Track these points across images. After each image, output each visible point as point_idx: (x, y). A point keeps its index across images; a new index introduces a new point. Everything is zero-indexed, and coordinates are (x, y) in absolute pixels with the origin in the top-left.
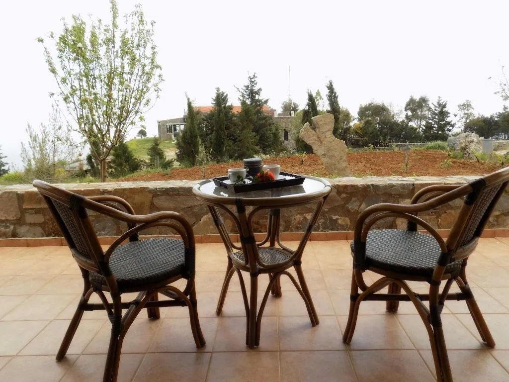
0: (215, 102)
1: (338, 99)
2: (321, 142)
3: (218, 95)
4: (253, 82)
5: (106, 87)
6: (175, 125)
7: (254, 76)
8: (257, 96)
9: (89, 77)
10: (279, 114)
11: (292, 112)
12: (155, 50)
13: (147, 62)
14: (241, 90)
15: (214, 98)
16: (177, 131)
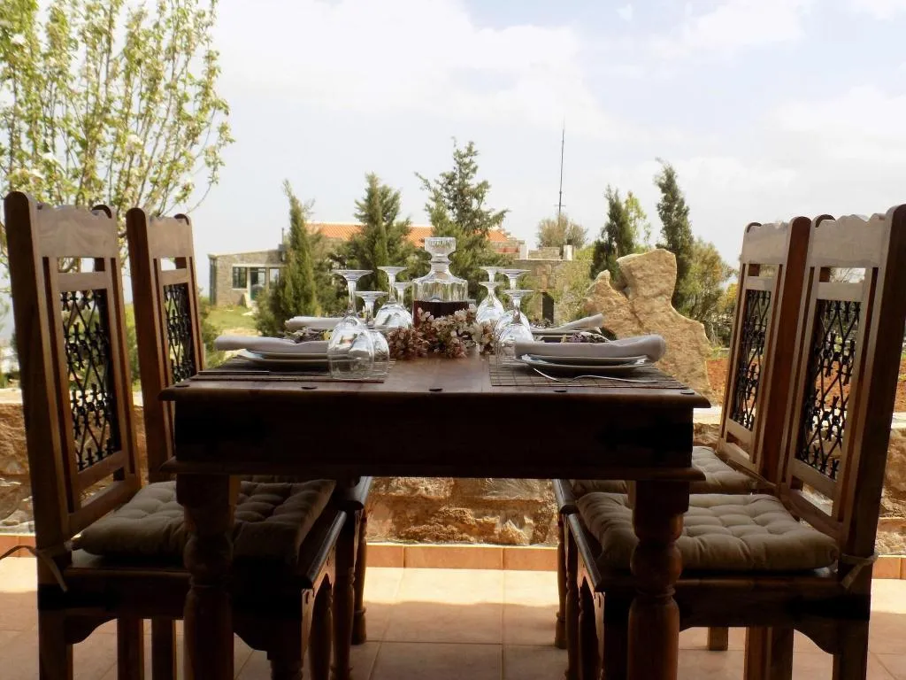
0: (364, 213)
1: (689, 218)
2: (641, 324)
3: (372, 194)
4: (467, 165)
5: (78, 148)
6: (257, 268)
7: (470, 150)
8: (475, 202)
9: (39, 122)
10: (532, 253)
11: (568, 249)
12: (214, 64)
13: (192, 91)
14: (433, 185)
15: (363, 203)
16: (261, 285)
